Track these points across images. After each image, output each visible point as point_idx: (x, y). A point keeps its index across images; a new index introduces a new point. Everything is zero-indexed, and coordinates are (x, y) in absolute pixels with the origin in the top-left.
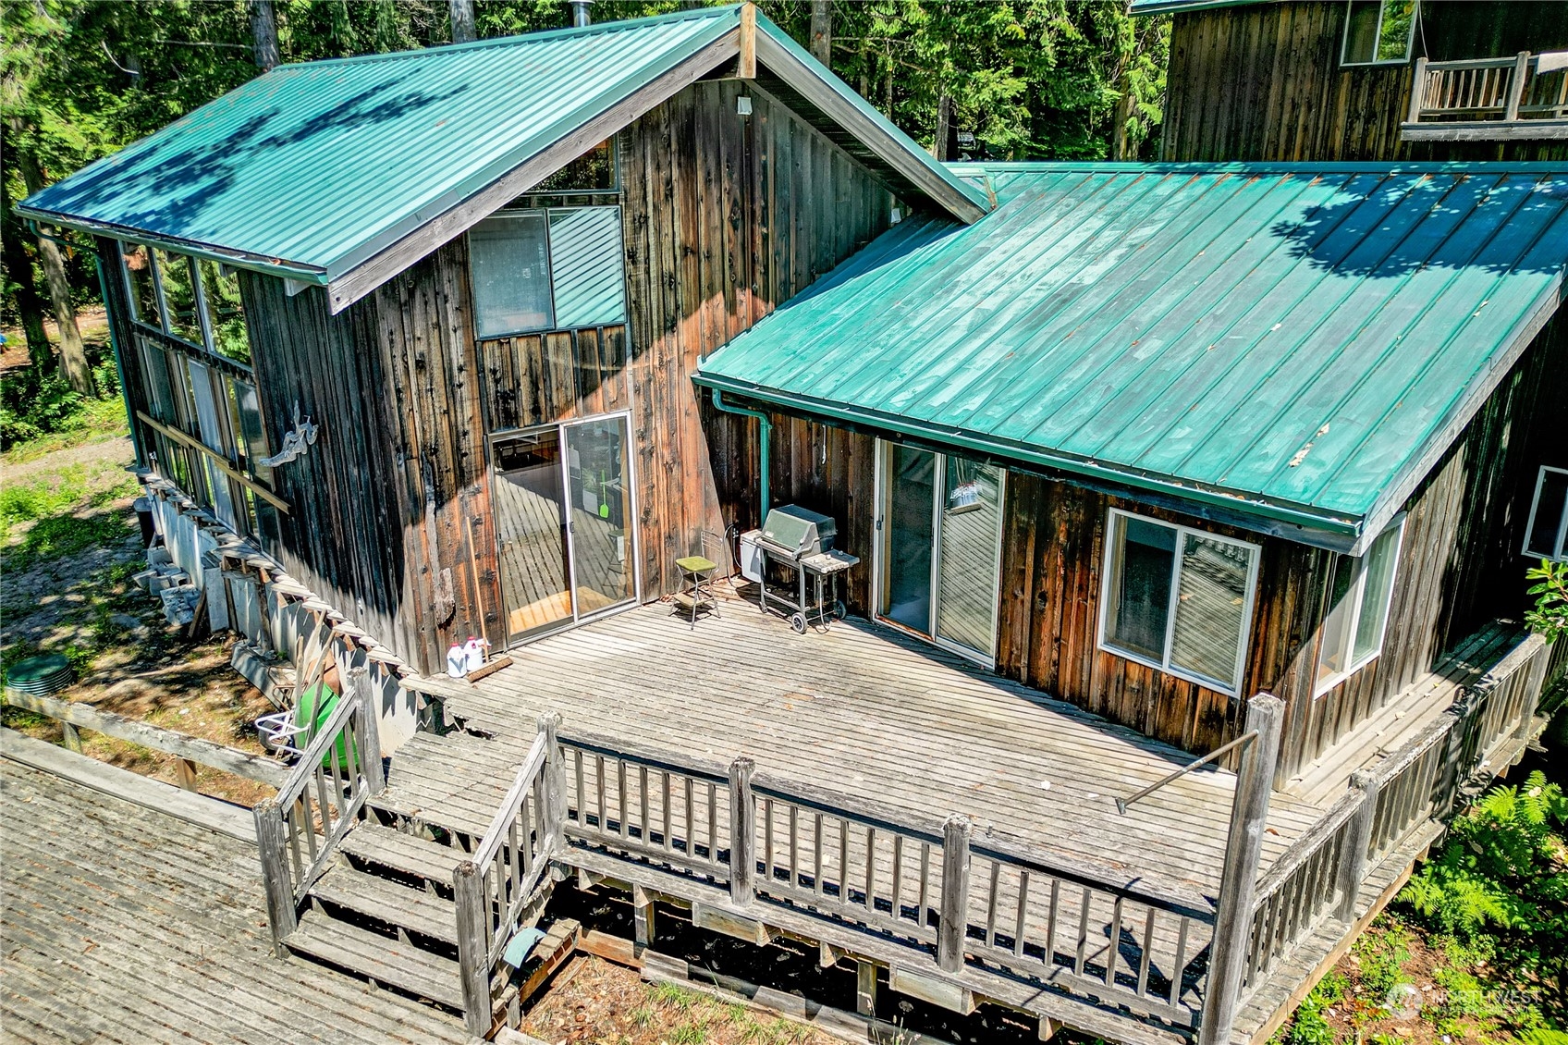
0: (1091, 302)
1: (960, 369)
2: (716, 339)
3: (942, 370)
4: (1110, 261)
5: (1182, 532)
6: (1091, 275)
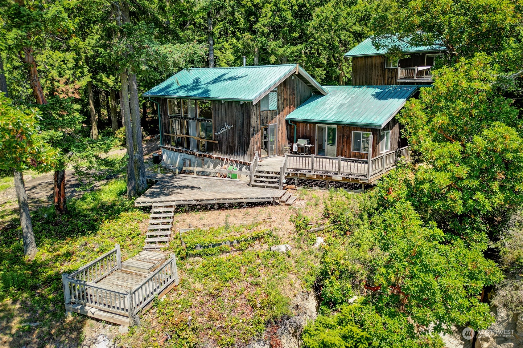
0: (347, 105)
1: (329, 114)
2: (288, 113)
3: (327, 115)
4: (349, 100)
5: (362, 132)
6: (346, 102)
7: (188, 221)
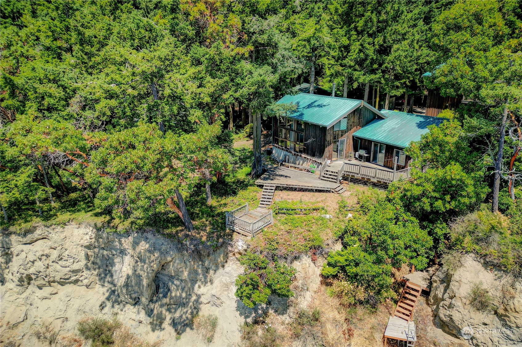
1: (381, 136)
2: (355, 131)
5: (400, 151)
6: (397, 126)
7: (281, 195)
